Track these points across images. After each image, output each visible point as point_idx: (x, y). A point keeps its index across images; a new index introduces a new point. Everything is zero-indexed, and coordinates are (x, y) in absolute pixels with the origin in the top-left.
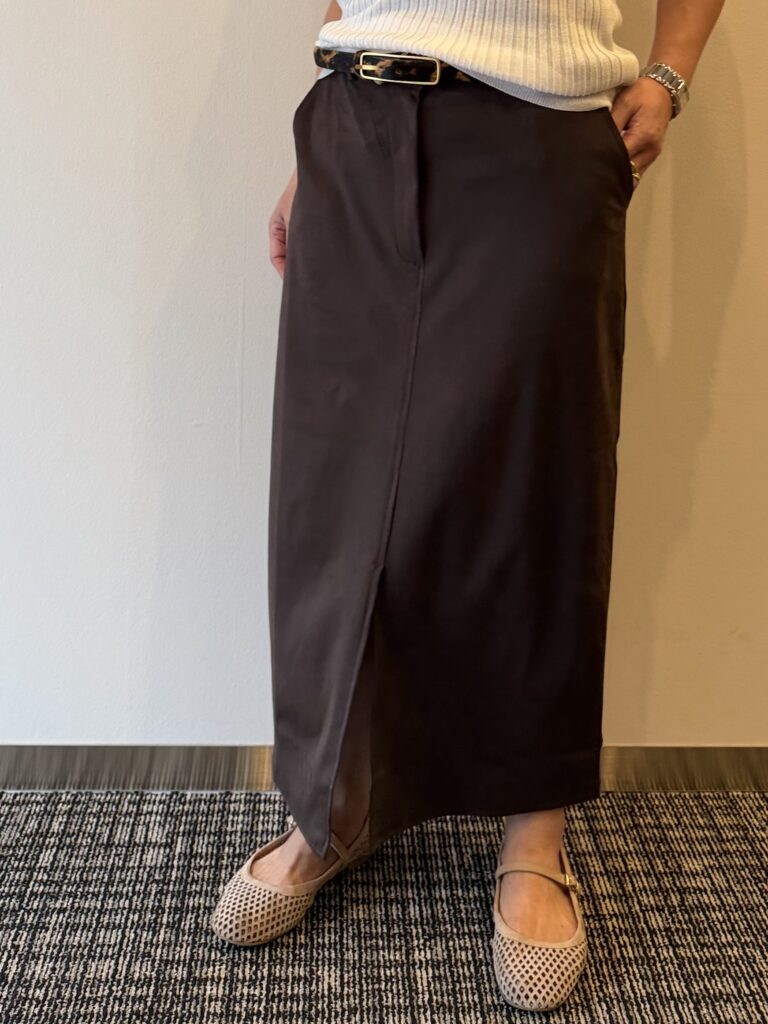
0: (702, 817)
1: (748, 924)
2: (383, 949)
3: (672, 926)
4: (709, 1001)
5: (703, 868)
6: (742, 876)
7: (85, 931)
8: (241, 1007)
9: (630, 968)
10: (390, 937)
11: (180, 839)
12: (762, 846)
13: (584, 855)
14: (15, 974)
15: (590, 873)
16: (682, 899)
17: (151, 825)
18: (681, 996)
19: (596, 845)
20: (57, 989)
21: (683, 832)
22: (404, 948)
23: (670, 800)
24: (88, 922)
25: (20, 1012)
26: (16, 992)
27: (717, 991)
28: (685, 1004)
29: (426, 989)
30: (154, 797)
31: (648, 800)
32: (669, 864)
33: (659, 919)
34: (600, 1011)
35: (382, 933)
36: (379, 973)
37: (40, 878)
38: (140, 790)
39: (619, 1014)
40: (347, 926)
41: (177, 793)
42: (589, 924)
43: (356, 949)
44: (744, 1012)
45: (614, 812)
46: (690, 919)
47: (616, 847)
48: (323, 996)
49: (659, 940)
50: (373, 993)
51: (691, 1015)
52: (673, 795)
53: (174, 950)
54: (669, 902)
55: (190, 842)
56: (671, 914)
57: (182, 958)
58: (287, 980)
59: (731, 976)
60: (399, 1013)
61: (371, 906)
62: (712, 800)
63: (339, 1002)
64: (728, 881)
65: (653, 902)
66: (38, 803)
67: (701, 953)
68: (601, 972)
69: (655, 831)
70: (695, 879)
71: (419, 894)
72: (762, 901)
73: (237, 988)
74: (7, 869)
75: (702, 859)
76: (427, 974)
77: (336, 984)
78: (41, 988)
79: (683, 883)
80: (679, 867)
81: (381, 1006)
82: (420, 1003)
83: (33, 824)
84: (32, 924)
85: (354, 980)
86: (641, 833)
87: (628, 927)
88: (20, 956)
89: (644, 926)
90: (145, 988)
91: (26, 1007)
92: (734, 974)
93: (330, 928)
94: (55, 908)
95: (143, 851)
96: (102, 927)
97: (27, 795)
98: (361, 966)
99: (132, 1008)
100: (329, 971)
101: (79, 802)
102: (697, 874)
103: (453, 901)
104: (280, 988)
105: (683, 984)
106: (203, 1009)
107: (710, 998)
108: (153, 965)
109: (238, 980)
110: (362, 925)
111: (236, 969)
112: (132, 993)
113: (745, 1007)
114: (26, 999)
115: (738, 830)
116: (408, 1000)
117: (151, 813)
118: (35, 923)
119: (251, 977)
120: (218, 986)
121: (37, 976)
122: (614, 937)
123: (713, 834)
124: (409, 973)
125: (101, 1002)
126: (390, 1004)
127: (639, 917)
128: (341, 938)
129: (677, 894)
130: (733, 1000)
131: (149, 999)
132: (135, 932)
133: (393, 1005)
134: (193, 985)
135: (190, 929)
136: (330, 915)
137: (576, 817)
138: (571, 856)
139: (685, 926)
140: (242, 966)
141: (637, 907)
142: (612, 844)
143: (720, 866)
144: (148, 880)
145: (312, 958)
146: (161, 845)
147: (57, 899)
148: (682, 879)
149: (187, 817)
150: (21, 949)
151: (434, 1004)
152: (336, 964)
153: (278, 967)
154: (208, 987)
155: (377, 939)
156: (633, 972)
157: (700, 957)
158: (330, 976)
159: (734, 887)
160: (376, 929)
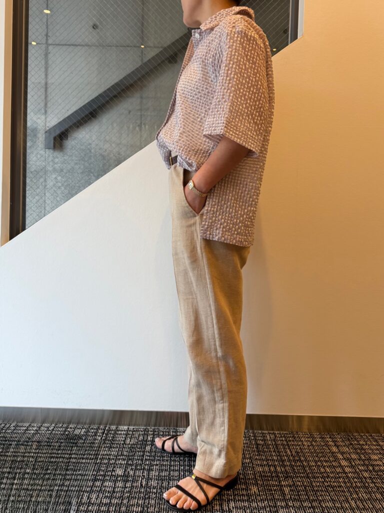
0: (374, 442)
2: (271, 480)
3: (372, 476)
7: (166, 472)
9: (360, 489)
14: (145, 484)
15: (339, 459)
16: (373, 468)
19: (339, 450)
21: (369, 446)
22: (278, 481)
23: (361, 436)
24: (166, 469)
25: (149, 496)
26: (146, 490)
29: (288, 494)
33: (366, 474)
34: (352, 503)
35: (269, 475)
37: (147, 454)
40: (256, 473)
42: (342, 475)
49: (368, 480)
50: (270, 494)
54: (369, 469)
56: (370, 472)
58: (239, 489)
60: (281, 501)
61: (263, 467)
63: (259, 497)
65: (363, 469)
66: (142, 431)
68: (350, 490)
69: (359, 446)
71: (279, 464)
74: (135, 451)
76: (288, 489)
77: (257, 491)
80: (370, 457)
81: (274, 498)
82: (287, 498)
83: (141, 438)
84: (147, 469)
85: (263, 490)
87: (356, 476)
88: (146, 479)
89: (362, 476)
93: (250, 473)
97: (137, 428)
98: (264, 486)
100: (253, 487)
102: (377, 460)
103: (291, 466)
105: (380, 495)
110: (262, 473)
114: (150, 492)
116: (283, 497)
121: (152, 485)
122: (352, 479)
124: (281, 489)
126: (277, 498)
127: (359, 473)
128: (255, 476)
129: (371, 466)
137: (329, 441)
139: (376, 476)
141: (358, 470)
145: (246, 482)
147: (154, 462)
148: (372, 462)
150: (145, 476)
151: (292, 498)
152: (255, 485)
155: (268, 477)
156: (361, 491)
160: (267, 474)
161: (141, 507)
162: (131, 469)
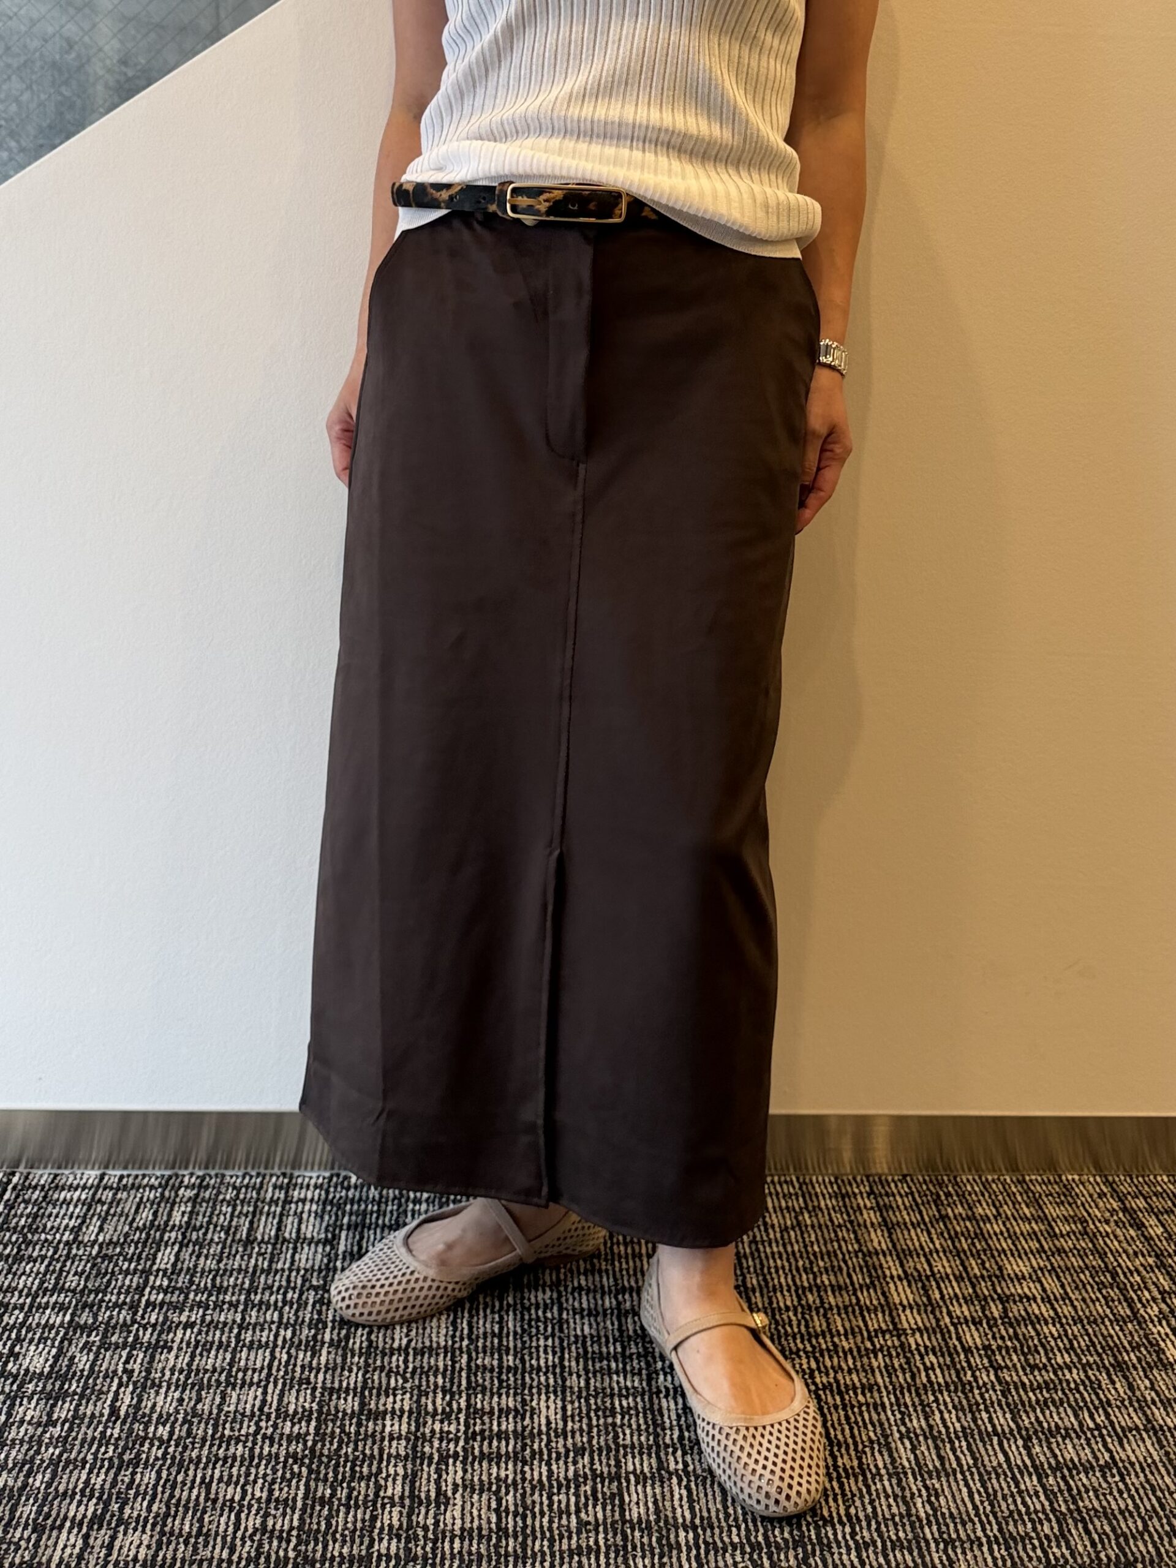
0: (1028, 1206)
1: (1091, 1340)
2: (617, 1373)
3: (992, 1342)
4: (1043, 1437)
5: (1031, 1270)
6: (1081, 1281)
7: (221, 1351)
8: (432, 1447)
9: (940, 1396)
10: (626, 1357)
11: (344, 1234)
12: (1105, 1243)
13: (877, 1254)
14: (129, 1406)
15: (885, 1277)
16: (1005, 1310)
17: (305, 1216)
18: (1007, 1430)
19: (892, 1241)
20: (186, 1426)
21: (1004, 1223)
22: (644, 1372)
23: (986, 1185)
24: (224, 1339)
25: (138, 1455)
26: (131, 1430)
27: (1053, 1424)
28: (1012, 1441)
29: (675, 1423)
30: (307, 1180)
31: (957, 1184)
32: (987, 1265)
33: (976, 1335)
34: (902, 1450)
35: (615, 1353)
36: (612, 1404)
37: (158, 1283)
38: (288, 1171)
39: (926, 1453)
40: (569, 1345)
41: (338, 1175)
42: (886, 1341)
43: (582, 1373)
44: (1087, 1451)
45: (914, 1199)
46: (1016, 1334)
47: (917, 1244)
48: (540, 1433)
49: (976, 1361)
50: (606, 1428)
51: (1020, 1454)
52: (990, 1178)
53: (341, 1375)
54: (987, 1312)
55: (357, 1237)
56: (990, 1328)
57: (352, 1386)
58: (491, 1413)
59: (1070, 1406)
60: (641, 1454)
61: (599, 1319)
62: (1040, 1185)
63: (561, 1440)
64: (1063, 1286)
65: (967, 1313)
66: (152, 1187)
67: (1031, 1377)
68: (902, 1401)
69: (968, 1224)
70: (1021, 1284)
72: (1108, 1311)
73: (425, 1423)
74: (113, 1273)
75: (1029, 1259)
76: (676, 1404)
77: (556, 1419)
78: (164, 1426)
79: (1006, 1290)
80: (1000, 1268)
81: (617, 1445)
82: (668, 1440)
83: (146, 1215)
84: (149, 1343)
85: (581, 1412)
86: (950, 1227)
87: (935, 1344)
88: (135, 1383)
89: (957, 1343)
90: (304, 1424)
91: (145, 1448)
92: (1074, 1404)
93: (546, 1346)
94: (180, 1322)
95: (295, 1249)
96: (244, 1346)
97: (137, 1177)
98: (589, 1395)
99: (287, 1449)
100: (547, 1401)
101: (207, 1187)
102: (1024, 1278)
104: (483, 1423)
105: (1008, 1416)
106: (381, 1450)
107: (1044, 1433)
108: (313, 1396)
109: (427, 1413)
110: (589, 1343)
111: (423, 1399)
112: (287, 1431)
113: (1089, 1444)
114: (145, 1438)
115: (1075, 1223)
116: (651, 1438)
117: (304, 1201)
118: (153, 1341)
119: (444, 1409)
120: (400, 1421)
121: (158, 1409)
122: (917, 1357)
123: (1043, 1228)
124: (652, 1404)
125: (245, 1442)
126: (628, 1442)
127: (949, 1332)
128: (562, 1359)
129: (998, 1302)
130: (1073, 1435)
131: (310, 1438)
132: (288, 1353)
133: (633, 1443)
134: (368, 1420)
135: (361, 1348)
136: (545, 1329)
137: (865, 1206)
138: (860, 1255)
139: (1009, 1344)
140: (431, 1395)
141: (947, 1320)
142: (912, 1240)
143: (1053, 1268)
144: (303, 1285)
145: (524, 1384)
146: (319, 1241)
147: (182, 1311)
148: (1003, 1284)
149: (352, 1205)
150: (136, 1374)
151: (686, 1442)
152: (555, 1392)
153: (479, 1396)
154: (388, 1423)
155: (609, 1361)
156: (944, 1400)
157: (1030, 1381)
158: (548, 1407)
159: (1071, 1294)
160: (607, 1348)
161: (100, 1498)
162: (87, 1343)
